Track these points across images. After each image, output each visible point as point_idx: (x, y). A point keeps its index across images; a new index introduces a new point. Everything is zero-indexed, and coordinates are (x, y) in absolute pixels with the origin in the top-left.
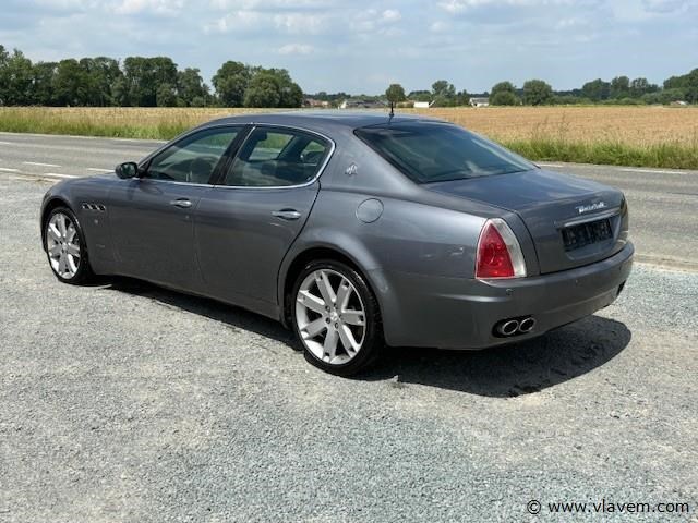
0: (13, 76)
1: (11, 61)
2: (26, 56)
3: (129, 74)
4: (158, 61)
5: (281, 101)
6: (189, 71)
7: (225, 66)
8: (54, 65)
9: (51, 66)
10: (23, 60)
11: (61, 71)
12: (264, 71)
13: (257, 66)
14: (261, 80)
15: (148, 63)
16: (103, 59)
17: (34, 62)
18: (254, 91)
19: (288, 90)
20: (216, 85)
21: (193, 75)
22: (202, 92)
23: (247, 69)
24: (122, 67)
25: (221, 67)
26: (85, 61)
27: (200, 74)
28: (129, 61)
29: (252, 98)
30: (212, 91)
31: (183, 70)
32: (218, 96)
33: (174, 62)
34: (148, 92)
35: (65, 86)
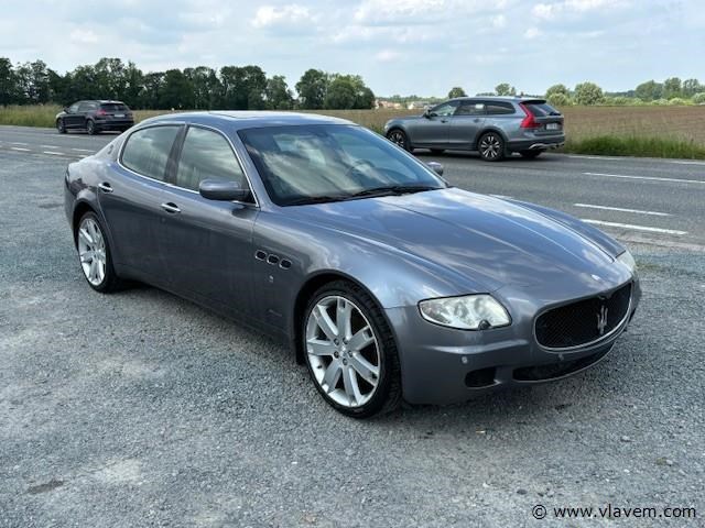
0: (128, 85)
1: (126, 71)
2: (138, 68)
3: (224, 82)
4: (249, 69)
5: (356, 103)
6: (276, 78)
7: (307, 73)
8: (162, 74)
9: (158, 75)
10: (134, 70)
11: (166, 79)
12: (341, 78)
13: (335, 73)
14: (338, 85)
15: (240, 72)
16: (203, 68)
17: (145, 72)
18: (330, 96)
19: (362, 94)
20: (298, 90)
21: (279, 82)
22: (287, 96)
23: (326, 76)
24: (218, 75)
25: (303, 74)
26: (188, 71)
27: (285, 81)
28: (225, 70)
29: (330, 102)
30: (296, 96)
31: (271, 78)
32: (300, 99)
33: (263, 70)
34: (241, 97)
35: (171, 93)
